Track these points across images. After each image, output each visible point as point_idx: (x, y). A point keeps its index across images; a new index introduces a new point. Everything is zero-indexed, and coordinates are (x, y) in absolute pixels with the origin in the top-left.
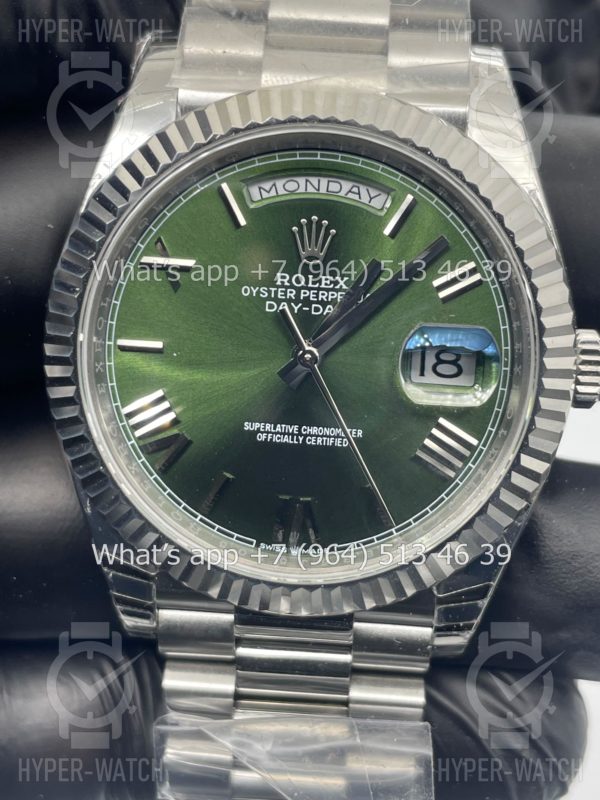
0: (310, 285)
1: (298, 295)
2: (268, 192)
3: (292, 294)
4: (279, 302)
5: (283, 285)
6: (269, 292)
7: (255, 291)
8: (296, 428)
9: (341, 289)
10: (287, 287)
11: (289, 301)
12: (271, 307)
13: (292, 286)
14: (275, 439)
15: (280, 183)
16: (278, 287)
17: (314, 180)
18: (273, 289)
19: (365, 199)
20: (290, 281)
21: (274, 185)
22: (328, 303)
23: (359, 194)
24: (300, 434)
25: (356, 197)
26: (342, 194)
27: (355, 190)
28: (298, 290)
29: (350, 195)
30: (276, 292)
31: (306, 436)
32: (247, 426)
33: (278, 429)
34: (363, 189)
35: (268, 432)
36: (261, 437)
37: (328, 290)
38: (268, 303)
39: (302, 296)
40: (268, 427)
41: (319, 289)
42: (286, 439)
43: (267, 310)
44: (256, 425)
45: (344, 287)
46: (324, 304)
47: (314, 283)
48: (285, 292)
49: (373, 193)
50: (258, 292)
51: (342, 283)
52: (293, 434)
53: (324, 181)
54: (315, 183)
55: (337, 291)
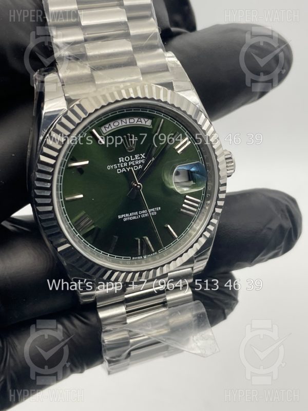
0: (132, 159)
1: (128, 164)
2: (108, 128)
3: (126, 164)
4: (121, 169)
5: (122, 162)
6: (117, 166)
7: (112, 167)
8: (137, 212)
9: (143, 158)
10: (123, 162)
11: (125, 167)
12: (119, 171)
13: (125, 162)
14: (130, 219)
15: (112, 124)
16: (120, 163)
17: (124, 120)
18: (119, 164)
19: (144, 123)
20: (124, 160)
21: (110, 125)
22: (139, 165)
23: (141, 121)
24: (139, 214)
25: (140, 123)
26: (135, 123)
27: (139, 120)
28: (128, 162)
29: (138, 123)
30: (120, 165)
31: (141, 215)
32: (119, 217)
33: (131, 215)
34: (142, 119)
35: (127, 217)
36: (125, 220)
37: (138, 160)
38: (118, 170)
39: (130, 164)
40: (127, 215)
41: (135, 160)
42: (134, 218)
43: (118, 172)
44: (123, 216)
45: (144, 157)
46: (138, 165)
47: (133, 158)
48: (123, 165)
49: (146, 120)
50: (114, 167)
51: (143, 156)
52: (136, 215)
53: (128, 120)
54: (125, 121)
55: (142, 159)
